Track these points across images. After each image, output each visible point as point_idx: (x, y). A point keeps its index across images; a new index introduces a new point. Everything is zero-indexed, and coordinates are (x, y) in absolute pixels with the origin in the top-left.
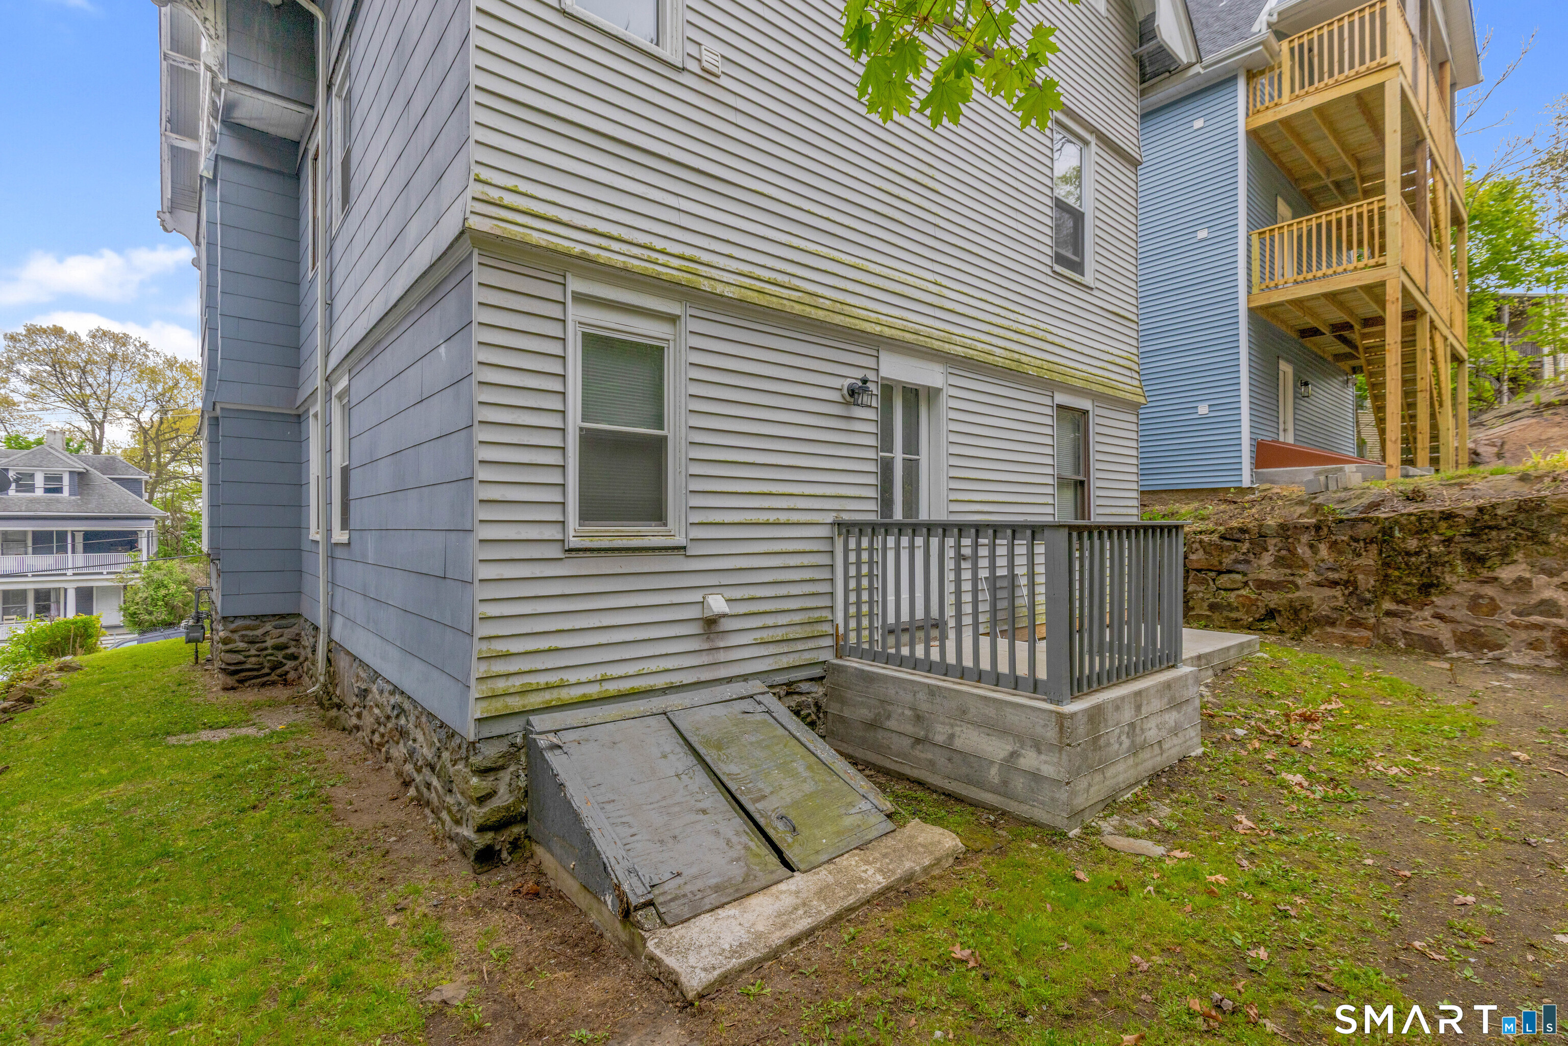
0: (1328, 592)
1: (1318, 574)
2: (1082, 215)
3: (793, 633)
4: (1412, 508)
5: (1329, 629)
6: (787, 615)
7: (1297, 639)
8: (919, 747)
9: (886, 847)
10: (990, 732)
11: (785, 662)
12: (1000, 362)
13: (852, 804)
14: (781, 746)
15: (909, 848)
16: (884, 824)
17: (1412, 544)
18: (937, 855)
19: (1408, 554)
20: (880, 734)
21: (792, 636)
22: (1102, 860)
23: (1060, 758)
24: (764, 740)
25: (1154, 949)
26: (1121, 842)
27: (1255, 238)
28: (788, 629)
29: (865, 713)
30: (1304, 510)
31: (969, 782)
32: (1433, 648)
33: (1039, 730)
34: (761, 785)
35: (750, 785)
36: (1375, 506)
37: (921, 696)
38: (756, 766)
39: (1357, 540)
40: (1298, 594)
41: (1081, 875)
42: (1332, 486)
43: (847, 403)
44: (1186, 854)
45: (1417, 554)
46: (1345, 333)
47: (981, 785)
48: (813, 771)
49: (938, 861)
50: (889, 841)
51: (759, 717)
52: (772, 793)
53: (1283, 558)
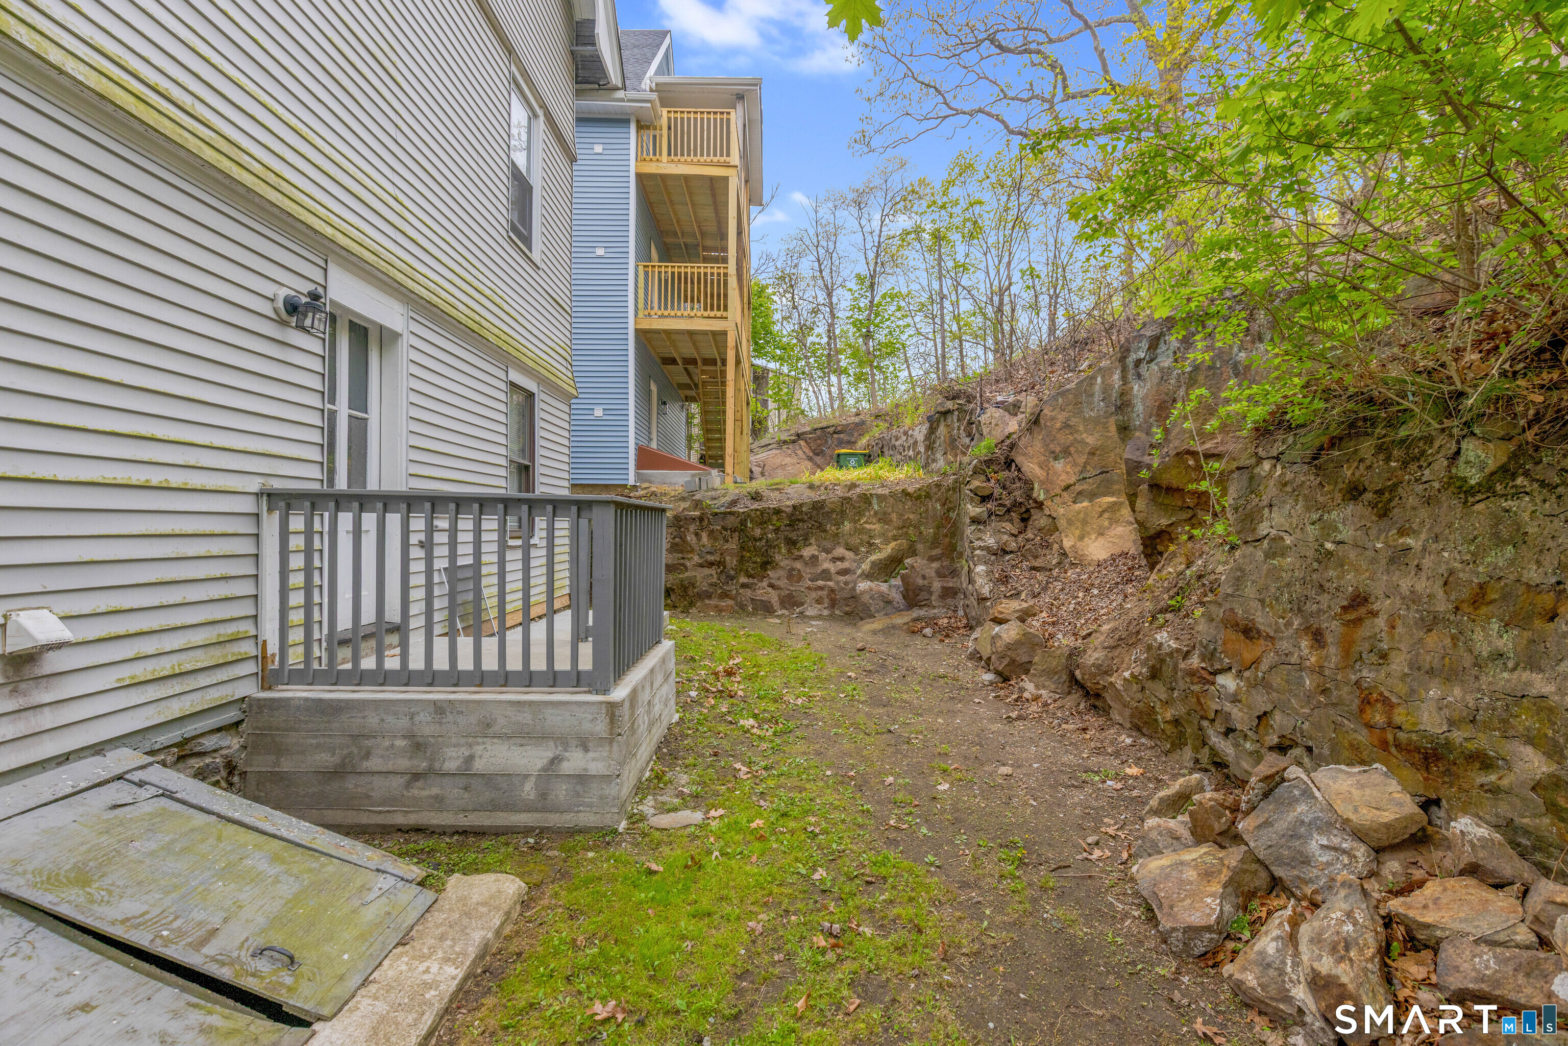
0: (707, 571)
1: (701, 557)
2: (530, 189)
3: (189, 662)
4: (756, 505)
5: (707, 602)
6: (179, 634)
7: (685, 611)
8: (419, 784)
9: (437, 926)
10: (524, 741)
11: (176, 709)
12: (464, 319)
13: (365, 888)
14: (212, 841)
15: (468, 914)
16: (421, 897)
17: (758, 532)
18: (505, 907)
19: (755, 540)
20: (350, 783)
21: (189, 667)
22: (659, 844)
23: (610, 751)
24: (173, 841)
25: (755, 908)
26: (664, 820)
27: (641, 269)
28: (183, 656)
29: (325, 759)
30: (686, 505)
31: (495, 807)
32: (767, 609)
33: (587, 726)
34: (198, 915)
35: (176, 924)
36: (734, 503)
37: (423, 717)
38: (176, 887)
39: (726, 530)
40: (687, 574)
41: (654, 867)
42: (704, 487)
43: (283, 323)
44: (721, 812)
45: (760, 539)
46: (690, 367)
47: (511, 807)
48: (283, 861)
49: (508, 914)
50: (437, 917)
51: (148, 808)
52: (226, 920)
53: (677, 544)
